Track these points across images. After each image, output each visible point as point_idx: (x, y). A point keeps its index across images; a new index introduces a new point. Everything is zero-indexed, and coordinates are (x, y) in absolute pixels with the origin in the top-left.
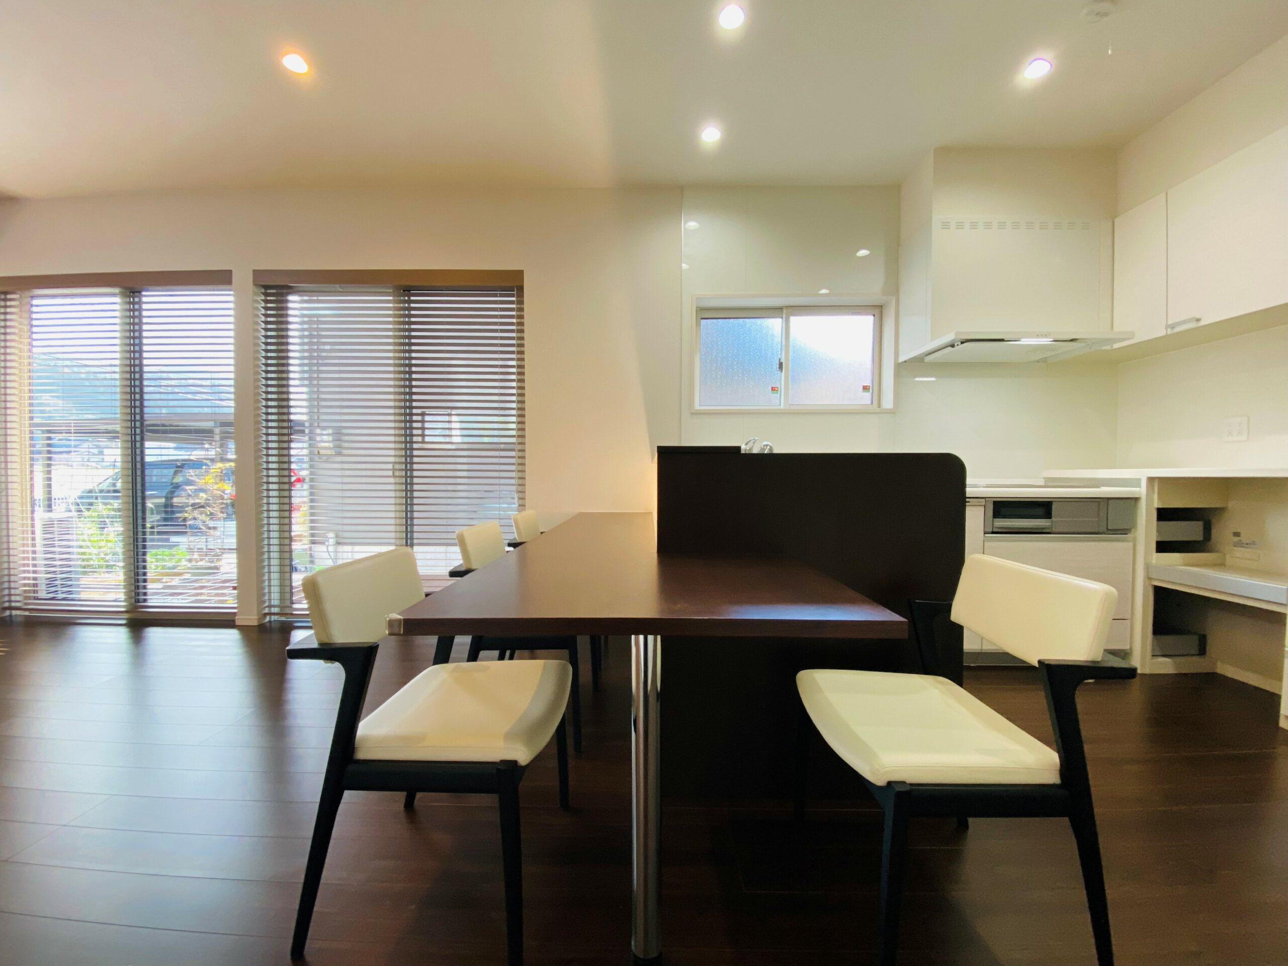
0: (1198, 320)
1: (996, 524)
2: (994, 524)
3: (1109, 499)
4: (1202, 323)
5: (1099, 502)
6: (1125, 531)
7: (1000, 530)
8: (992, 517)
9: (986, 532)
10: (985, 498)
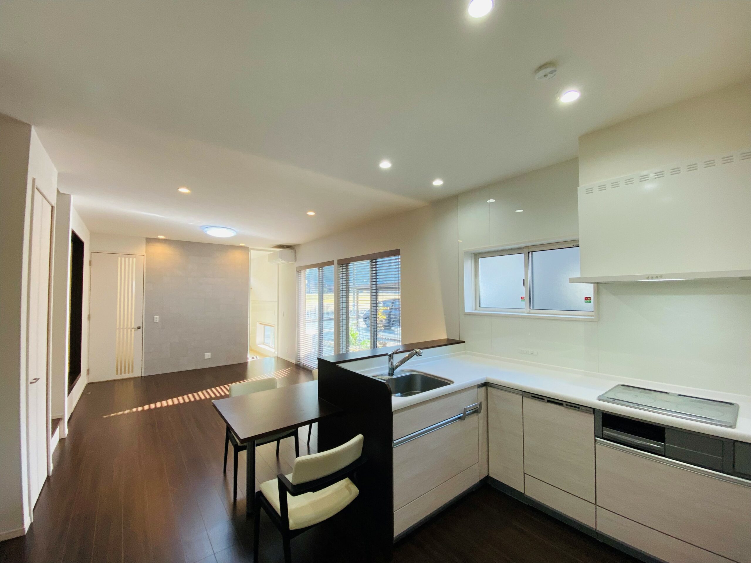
1: (605, 432)
2: (602, 431)
3: (735, 441)
5: (723, 442)
8: (601, 426)
9: (596, 436)
10: (594, 409)
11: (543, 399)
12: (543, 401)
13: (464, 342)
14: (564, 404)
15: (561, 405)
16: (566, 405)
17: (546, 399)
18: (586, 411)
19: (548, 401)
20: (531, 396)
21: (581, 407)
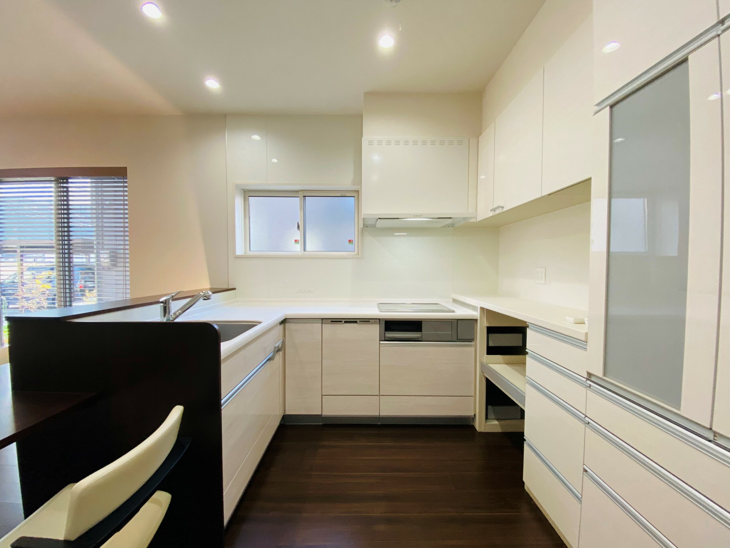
0: (503, 207)
1: (387, 335)
2: (385, 335)
3: (458, 320)
4: (505, 210)
5: (452, 322)
6: (471, 340)
7: (390, 339)
8: (384, 331)
9: (380, 341)
10: (379, 319)
11: (341, 321)
12: (341, 323)
13: (234, 289)
14: (358, 321)
15: (356, 322)
16: (360, 321)
17: (343, 321)
18: (375, 323)
19: (345, 322)
20: (330, 322)
21: (371, 320)
